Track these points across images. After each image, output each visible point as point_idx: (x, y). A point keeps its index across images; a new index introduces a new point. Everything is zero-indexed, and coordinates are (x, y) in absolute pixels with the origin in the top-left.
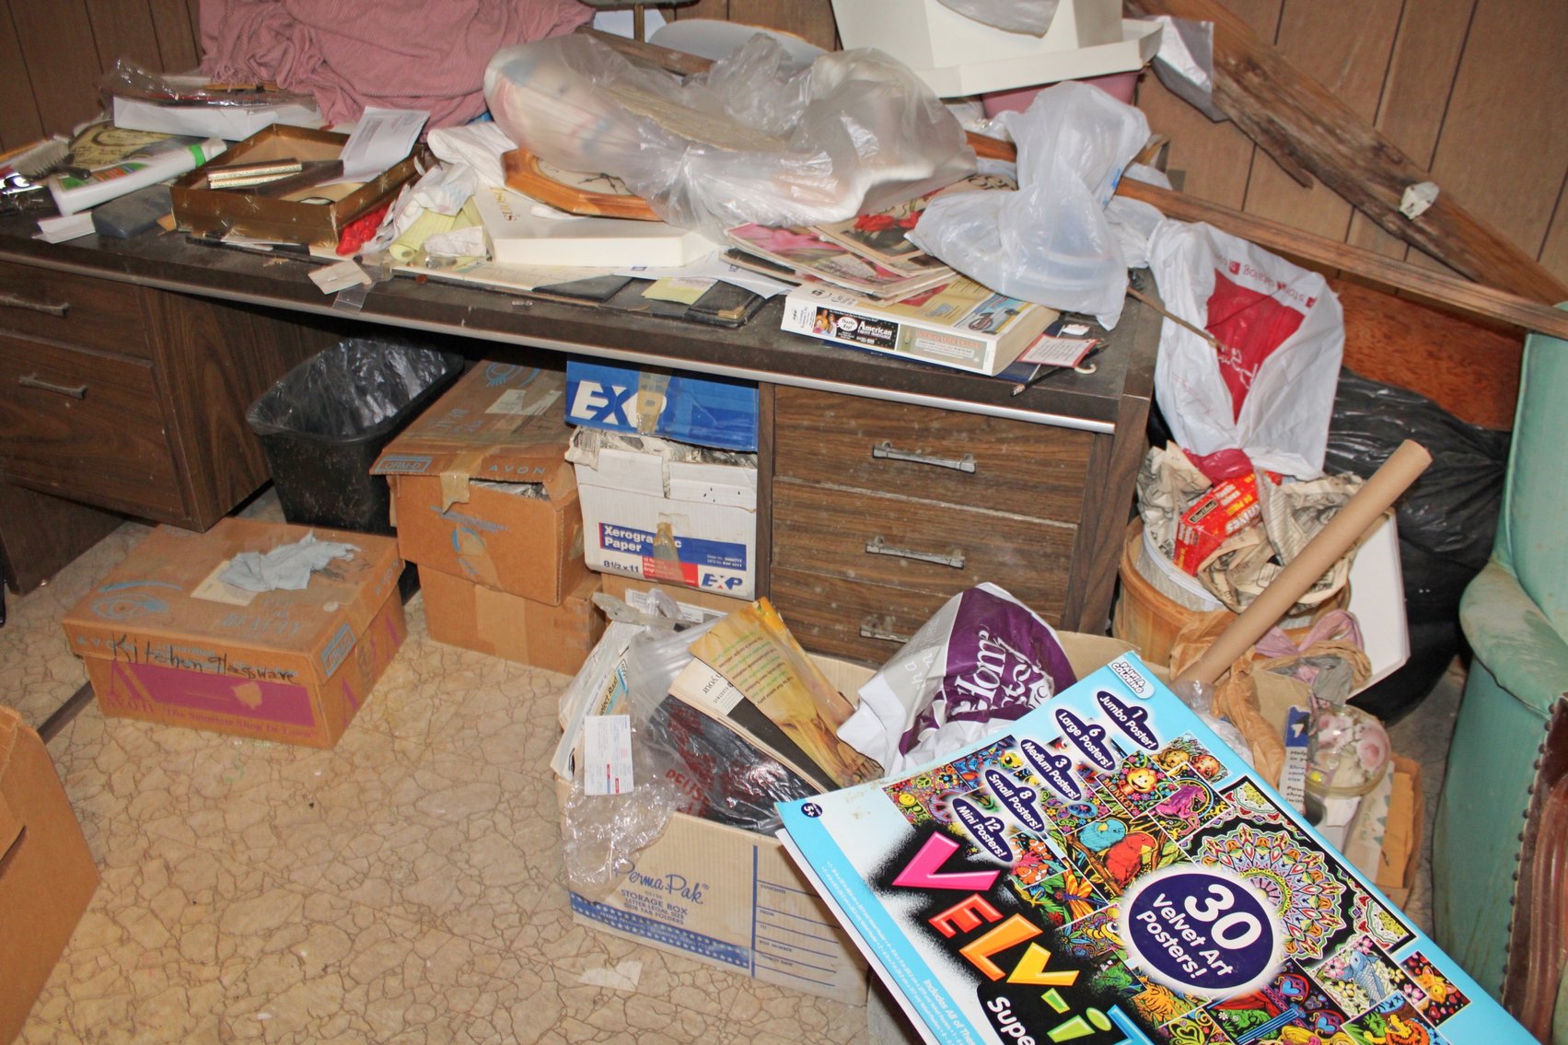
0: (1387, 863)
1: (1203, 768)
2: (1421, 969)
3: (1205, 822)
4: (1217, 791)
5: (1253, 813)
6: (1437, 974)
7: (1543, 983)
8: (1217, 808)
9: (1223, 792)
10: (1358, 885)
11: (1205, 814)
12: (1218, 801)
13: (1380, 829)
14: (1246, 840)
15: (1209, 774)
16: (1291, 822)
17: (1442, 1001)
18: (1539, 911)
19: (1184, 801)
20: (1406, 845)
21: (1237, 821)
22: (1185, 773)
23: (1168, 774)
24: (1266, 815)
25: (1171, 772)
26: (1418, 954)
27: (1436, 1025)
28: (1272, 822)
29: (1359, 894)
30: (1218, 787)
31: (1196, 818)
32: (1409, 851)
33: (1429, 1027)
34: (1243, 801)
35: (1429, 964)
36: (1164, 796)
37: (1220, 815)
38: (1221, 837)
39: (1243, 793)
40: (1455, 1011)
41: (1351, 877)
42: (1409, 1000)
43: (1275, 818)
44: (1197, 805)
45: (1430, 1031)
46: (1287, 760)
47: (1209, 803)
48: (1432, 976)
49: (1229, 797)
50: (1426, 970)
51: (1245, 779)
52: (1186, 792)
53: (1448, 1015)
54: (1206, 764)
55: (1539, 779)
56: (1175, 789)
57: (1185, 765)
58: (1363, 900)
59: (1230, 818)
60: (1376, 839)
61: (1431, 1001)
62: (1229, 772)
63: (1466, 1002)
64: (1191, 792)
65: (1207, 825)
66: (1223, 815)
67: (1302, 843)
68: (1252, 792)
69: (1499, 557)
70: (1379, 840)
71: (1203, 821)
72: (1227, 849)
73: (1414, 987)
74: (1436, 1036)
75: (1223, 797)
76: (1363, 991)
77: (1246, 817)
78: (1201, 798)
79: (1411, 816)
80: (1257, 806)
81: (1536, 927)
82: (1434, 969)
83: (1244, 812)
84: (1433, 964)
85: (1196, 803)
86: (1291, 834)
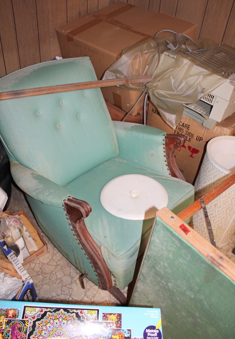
0: (36, 241)
1: (11, 315)
2: (107, 317)
3: (26, 332)
4: (21, 319)
5: (36, 316)
6: (111, 314)
7: (101, 263)
8: (26, 325)
9: (23, 318)
10: (77, 309)
11: (25, 330)
12: (24, 322)
13: (27, 233)
14: (42, 326)
15: (15, 316)
16: (47, 308)
17: (117, 320)
18: (90, 249)
19: (15, 332)
20: (35, 232)
21: (34, 322)
22: (8, 323)
23: (3, 328)
24: (39, 313)
25: (4, 326)
26: (103, 314)
27: (121, 328)
28: (43, 313)
29: (79, 311)
30: (20, 318)
31: (23, 333)
32: (37, 233)
33: (120, 330)
34: (30, 315)
35: (107, 314)
36: (9, 336)
37: (29, 326)
38: (34, 332)
39: (28, 312)
40: (121, 319)
41: (73, 309)
42: (112, 328)
43: (42, 311)
44: (20, 329)
45: (122, 331)
46: (13, 263)
47: (22, 325)
48: (110, 316)
49: (26, 318)
50: (108, 316)
51: (25, 307)
52: (13, 329)
53: (121, 322)
54: (11, 313)
55: (70, 221)
56: (9, 331)
57: (5, 320)
58: (81, 313)
59: (32, 324)
60: (29, 237)
61: (115, 323)
62: (19, 309)
63: (121, 314)
64: (15, 327)
65: (28, 333)
66: (29, 325)
67: (55, 311)
68: (30, 309)
69: (12, 160)
70: (30, 236)
71: (26, 333)
72: (39, 334)
73: (110, 323)
74: (123, 330)
75: (24, 319)
76: (102, 337)
77: (35, 319)
78: (19, 326)
79: (30, 224)
80: (34, 312)
81: (92, 253)
82: (109, 314)
83: (34, 318)
84: (108, 313)
85: (19, 329)
86: (50, 311)
